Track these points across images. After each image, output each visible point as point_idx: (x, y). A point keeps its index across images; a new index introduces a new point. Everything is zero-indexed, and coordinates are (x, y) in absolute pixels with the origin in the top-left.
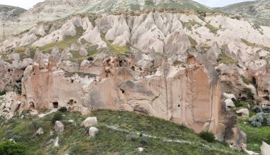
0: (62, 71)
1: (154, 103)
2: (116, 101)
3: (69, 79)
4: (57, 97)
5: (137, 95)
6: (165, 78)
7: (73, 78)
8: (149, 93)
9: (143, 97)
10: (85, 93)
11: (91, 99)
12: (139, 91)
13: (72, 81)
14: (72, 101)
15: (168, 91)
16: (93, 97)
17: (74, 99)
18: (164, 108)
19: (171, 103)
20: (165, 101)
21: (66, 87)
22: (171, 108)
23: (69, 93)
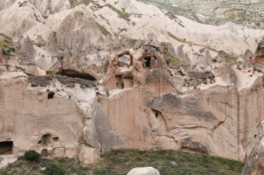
0: (21, 73)
1: (216, 133)
2: (145, 132)
3: (44, 90)
4: (11, 130)
5: (187, 120)
6: (236, 89)
7: (52, 89)
8: (209, 116)
9: (198, 123)
10: (84, 118)
11: (97, 130)
12: (190, 114)
13: (51, 95)
14: (46, 136)
15: (242, 111)
16: (100, 127)
17: (54, 132)
18: (234, 141)
19: (246, 132)
20: (234, 129)
21: (38, 108)
22: (244, 140)
23: (43, 121)
